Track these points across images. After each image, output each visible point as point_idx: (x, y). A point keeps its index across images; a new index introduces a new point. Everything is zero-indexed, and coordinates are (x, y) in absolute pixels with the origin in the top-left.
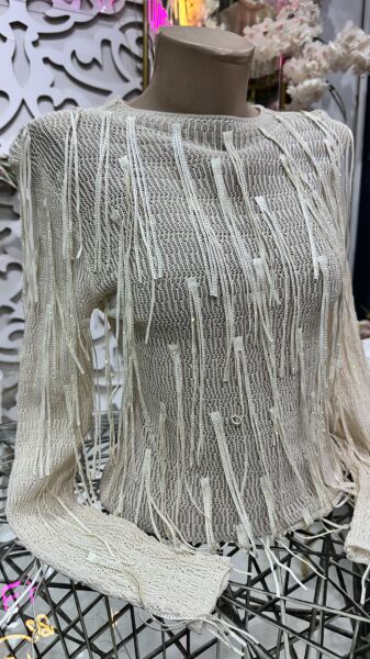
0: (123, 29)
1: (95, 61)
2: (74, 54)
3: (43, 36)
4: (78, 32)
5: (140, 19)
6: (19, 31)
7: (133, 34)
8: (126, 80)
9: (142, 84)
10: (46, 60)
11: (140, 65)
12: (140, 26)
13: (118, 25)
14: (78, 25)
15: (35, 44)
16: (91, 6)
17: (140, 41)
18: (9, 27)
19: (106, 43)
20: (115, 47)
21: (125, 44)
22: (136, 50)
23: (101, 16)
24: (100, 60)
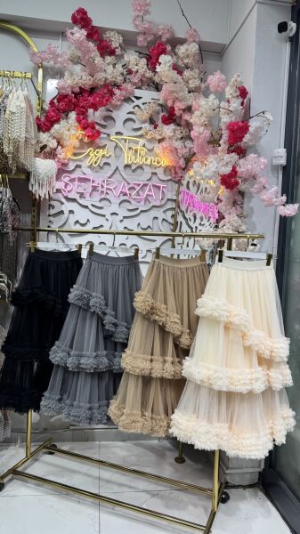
0: (165, 212)
1: (149, 227)
2: (139, 224)
3: (124, 217)
4: (142, 214)
5: (174, 206)
6: (114, 216)
7: (170, 213)
11: (172, 228)
12: (174, 209)
13: (162, 210)
14: (142, 211)
15: (121, 221)
17: (173, 216)
18: (110, 215)
19: (155, 218)
20: (160, 220)
21: (165, 218)
22: (171, 221)
23: (154, 206)
24: (151, 226)
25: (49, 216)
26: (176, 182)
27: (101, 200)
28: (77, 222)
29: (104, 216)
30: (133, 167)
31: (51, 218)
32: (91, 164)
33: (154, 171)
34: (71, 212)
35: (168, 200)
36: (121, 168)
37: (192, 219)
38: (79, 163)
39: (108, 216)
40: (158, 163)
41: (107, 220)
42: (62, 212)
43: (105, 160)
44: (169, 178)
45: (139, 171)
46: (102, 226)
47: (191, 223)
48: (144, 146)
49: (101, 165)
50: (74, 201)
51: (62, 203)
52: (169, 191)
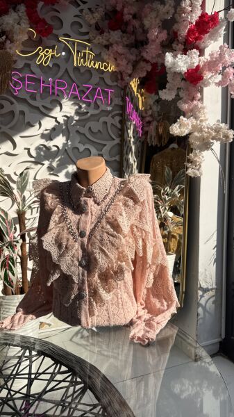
0: (113, 117)
2: (90, 128)
3: (76, 120)
5: (121, 112)
7: (118, 119)
8: (114, 139)
9: (121, 141)
10: (77, 131)
11: (120, 132)
12: (121, 115)
13: (110, 115)
14: (92, 116)
16: (99, 107)
17: (120, 121)
19: (105, 123)
20: (109, 125)
21: (114, 123)
22: (119, 126)
23: (103, 111)
24: (101, 130)
26: (122, 89)
27: (51, 102)
28: (29, 123)
29: (56, 118)
30: (82, 70)
32: (41, 64)
33: (102, 76)
34: (22, 113)
35: (116, 105)
36: (70, 71)
38: (28, 62)
39: (60, 119)
41: (59, 123)
42: (12, 113)
43: (54, 61)
44: (115, 84)
45: (88, 75)
46: (53, 129)
49: (51, 66)
50: (24, 101)
51: (12, 103)
52: (116, 97)
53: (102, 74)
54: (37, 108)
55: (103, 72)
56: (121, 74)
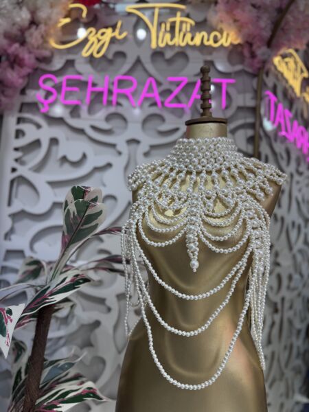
0: (233, 132)
3: (153, 147)
5: (250, 120)
6: (133, 146)
7: (242, 135)
12: (252, 126)
15: (146, 154)
17: (250, 139)
18: (125, 145)
22: (247, 148)
25: (16, 149)
26: (254, 75)
27: (108, 118)
28: (64, 159)
29: (113, 146)
30: (169, 55)
31: (19, 154)
32: (92, 56)
33: (209, 58)
34: (54, 141)
35: (240, 108)
36: (146, 60)
37: (285, 155)
38: (70, 57)
39: (122, 146)
40: (216, 41)
41: (120, 153)
42: (37, 143)
43: (116, 48)
44: (239, 67)
45: (180, 62)
46: (109, 165)
47: (283, 164)
48: (188, 16)
49: (110, 56)
50: (60, 121)
51: (39, 126)
52: (239, 92)
53: (210, 54)
54: (81, 131)
55: (210, 50)
56: (250, 45)
